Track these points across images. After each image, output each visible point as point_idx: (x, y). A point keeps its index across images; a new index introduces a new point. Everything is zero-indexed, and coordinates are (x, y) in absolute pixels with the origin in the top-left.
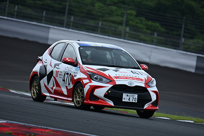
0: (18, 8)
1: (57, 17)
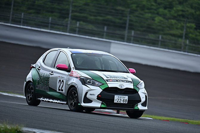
0: (79, 24)
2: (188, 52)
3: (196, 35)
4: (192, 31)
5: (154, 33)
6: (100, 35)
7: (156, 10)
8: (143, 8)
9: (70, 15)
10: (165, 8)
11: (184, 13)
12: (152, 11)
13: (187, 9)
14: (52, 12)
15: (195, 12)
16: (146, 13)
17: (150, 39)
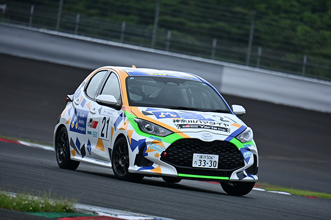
0: (171, 35)
5: (295, 52)
7: (298, 14)
8: (277, 10)
10: (314, 11)
14: (127, 14)
16: (282, 18)
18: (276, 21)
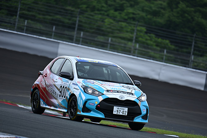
0: (27, 22)
1: (66, 32)
2: (137, 56)
3: (147, 40)
4: (142, 34)
6: (48, 35)
7: (106, 11)
8: (93, 9)
9: (18, 13)
10: (116, 10)
11: (134, 16)
12: (102, 12)
13: (139, 12)
15: (146, 16)
16: (96, 14)
17: (99, 42)
18: (92, 16)
